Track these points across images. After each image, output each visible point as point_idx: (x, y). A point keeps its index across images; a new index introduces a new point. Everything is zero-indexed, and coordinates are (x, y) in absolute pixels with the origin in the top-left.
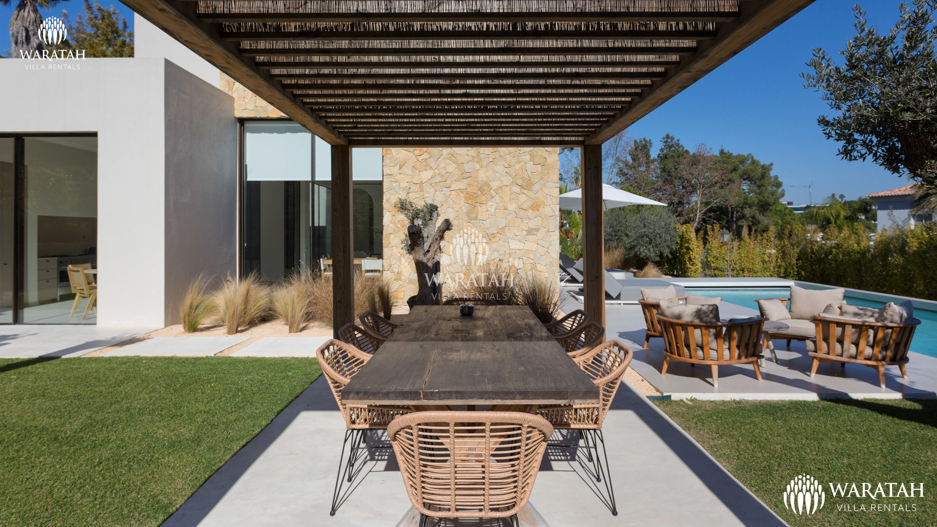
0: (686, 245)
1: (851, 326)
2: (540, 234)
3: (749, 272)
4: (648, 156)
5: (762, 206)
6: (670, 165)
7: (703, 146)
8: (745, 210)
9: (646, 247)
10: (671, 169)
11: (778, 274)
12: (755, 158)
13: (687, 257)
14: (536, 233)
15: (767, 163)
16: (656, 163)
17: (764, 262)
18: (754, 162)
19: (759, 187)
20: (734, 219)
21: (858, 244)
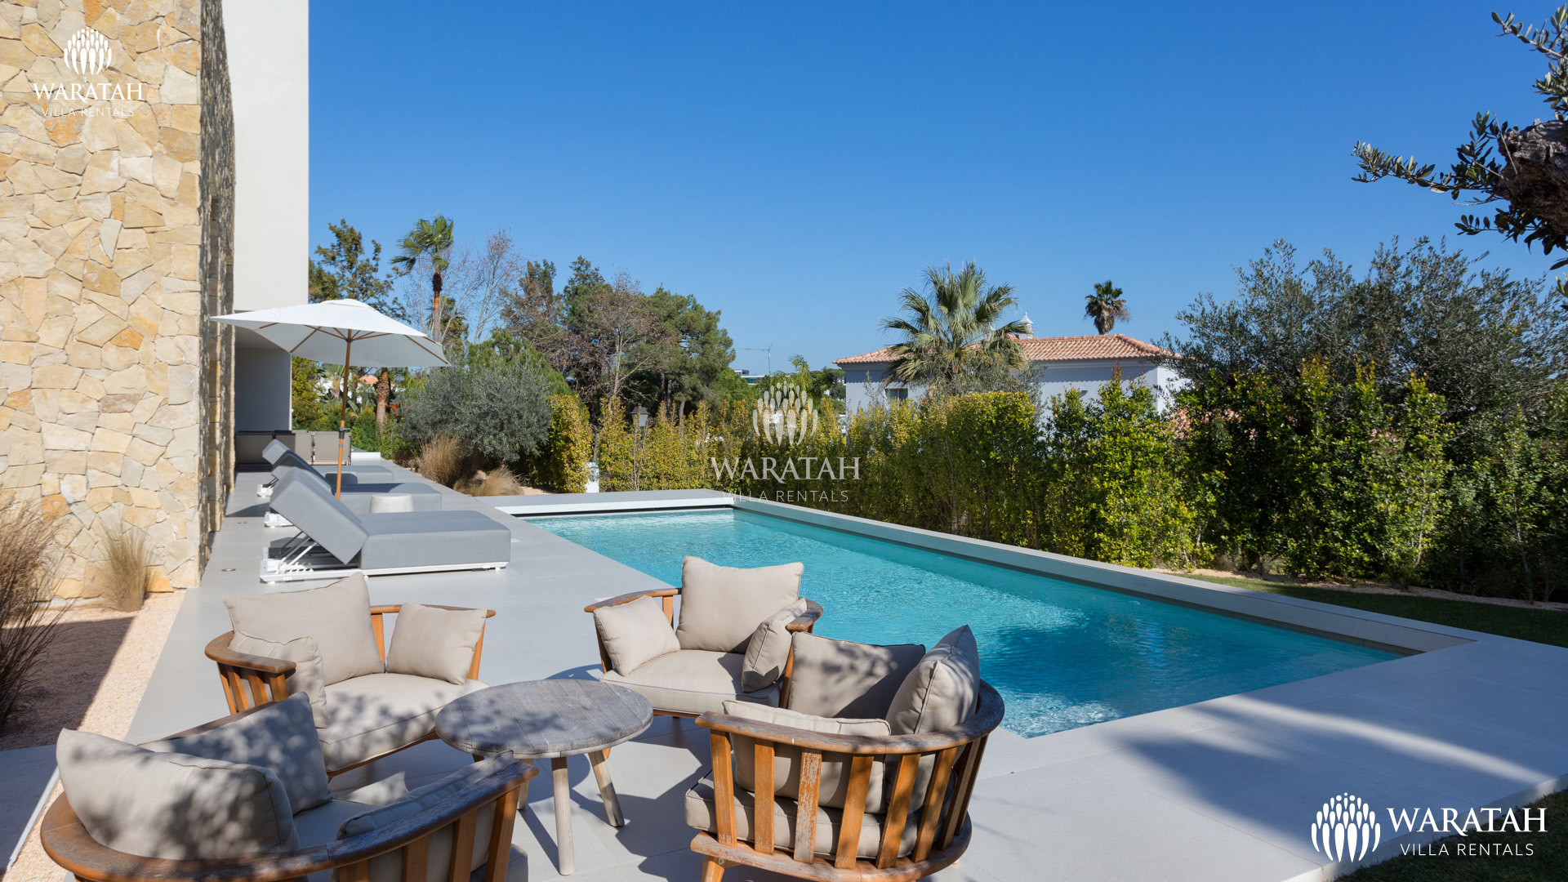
0: (565, 433)
1: (819, 757)
2: (141, 411)
3: (668, 480)
4: (549, 290)
5: (706, 373)
6: (582, 306)
7: (625, 277)
8: (683, 377)
9: (495, 435)
10: (584, 311)
11: (711, 483)
12: (698, 302)
13: (565, 455)
14: (128, 407)
15: (714, 311)
16: (562, 300)
17: (691, 462)
18: (696, 308)
19: (703, 344)
20: (669, 391)
21: (826, 433)
